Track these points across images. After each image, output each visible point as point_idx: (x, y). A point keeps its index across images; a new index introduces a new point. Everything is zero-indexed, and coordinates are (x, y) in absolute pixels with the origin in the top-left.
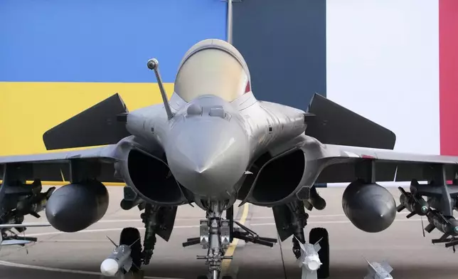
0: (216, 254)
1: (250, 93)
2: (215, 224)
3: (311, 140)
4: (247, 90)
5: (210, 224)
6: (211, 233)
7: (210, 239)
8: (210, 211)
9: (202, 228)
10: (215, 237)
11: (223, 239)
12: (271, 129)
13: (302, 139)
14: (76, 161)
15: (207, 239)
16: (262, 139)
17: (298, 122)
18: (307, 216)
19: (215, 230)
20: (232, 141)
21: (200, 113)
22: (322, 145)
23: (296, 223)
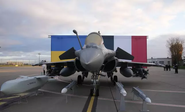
0: (95, 84)
1: (104, 45)
2: (95, 77)
3: (116, 58)
4: (103, 44)
5: (94, 77)
6: (94, 79)
7: (94, 80)
8: (94, 74)
9: (92, 78)
10: (95, 80)
11: (97, 80)
12: (109, 54)
13: (114, 58)
14: (68, 62)
15: (93, 80)
16: (107, 56)
17: (115, 53)
18: (113, 73)
19: (95, 78)
20: (99, 55)
21: (90, 47)
22: (118, 59)
23: (111, 75)
